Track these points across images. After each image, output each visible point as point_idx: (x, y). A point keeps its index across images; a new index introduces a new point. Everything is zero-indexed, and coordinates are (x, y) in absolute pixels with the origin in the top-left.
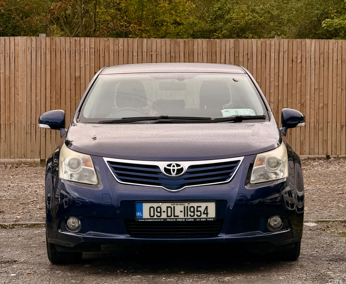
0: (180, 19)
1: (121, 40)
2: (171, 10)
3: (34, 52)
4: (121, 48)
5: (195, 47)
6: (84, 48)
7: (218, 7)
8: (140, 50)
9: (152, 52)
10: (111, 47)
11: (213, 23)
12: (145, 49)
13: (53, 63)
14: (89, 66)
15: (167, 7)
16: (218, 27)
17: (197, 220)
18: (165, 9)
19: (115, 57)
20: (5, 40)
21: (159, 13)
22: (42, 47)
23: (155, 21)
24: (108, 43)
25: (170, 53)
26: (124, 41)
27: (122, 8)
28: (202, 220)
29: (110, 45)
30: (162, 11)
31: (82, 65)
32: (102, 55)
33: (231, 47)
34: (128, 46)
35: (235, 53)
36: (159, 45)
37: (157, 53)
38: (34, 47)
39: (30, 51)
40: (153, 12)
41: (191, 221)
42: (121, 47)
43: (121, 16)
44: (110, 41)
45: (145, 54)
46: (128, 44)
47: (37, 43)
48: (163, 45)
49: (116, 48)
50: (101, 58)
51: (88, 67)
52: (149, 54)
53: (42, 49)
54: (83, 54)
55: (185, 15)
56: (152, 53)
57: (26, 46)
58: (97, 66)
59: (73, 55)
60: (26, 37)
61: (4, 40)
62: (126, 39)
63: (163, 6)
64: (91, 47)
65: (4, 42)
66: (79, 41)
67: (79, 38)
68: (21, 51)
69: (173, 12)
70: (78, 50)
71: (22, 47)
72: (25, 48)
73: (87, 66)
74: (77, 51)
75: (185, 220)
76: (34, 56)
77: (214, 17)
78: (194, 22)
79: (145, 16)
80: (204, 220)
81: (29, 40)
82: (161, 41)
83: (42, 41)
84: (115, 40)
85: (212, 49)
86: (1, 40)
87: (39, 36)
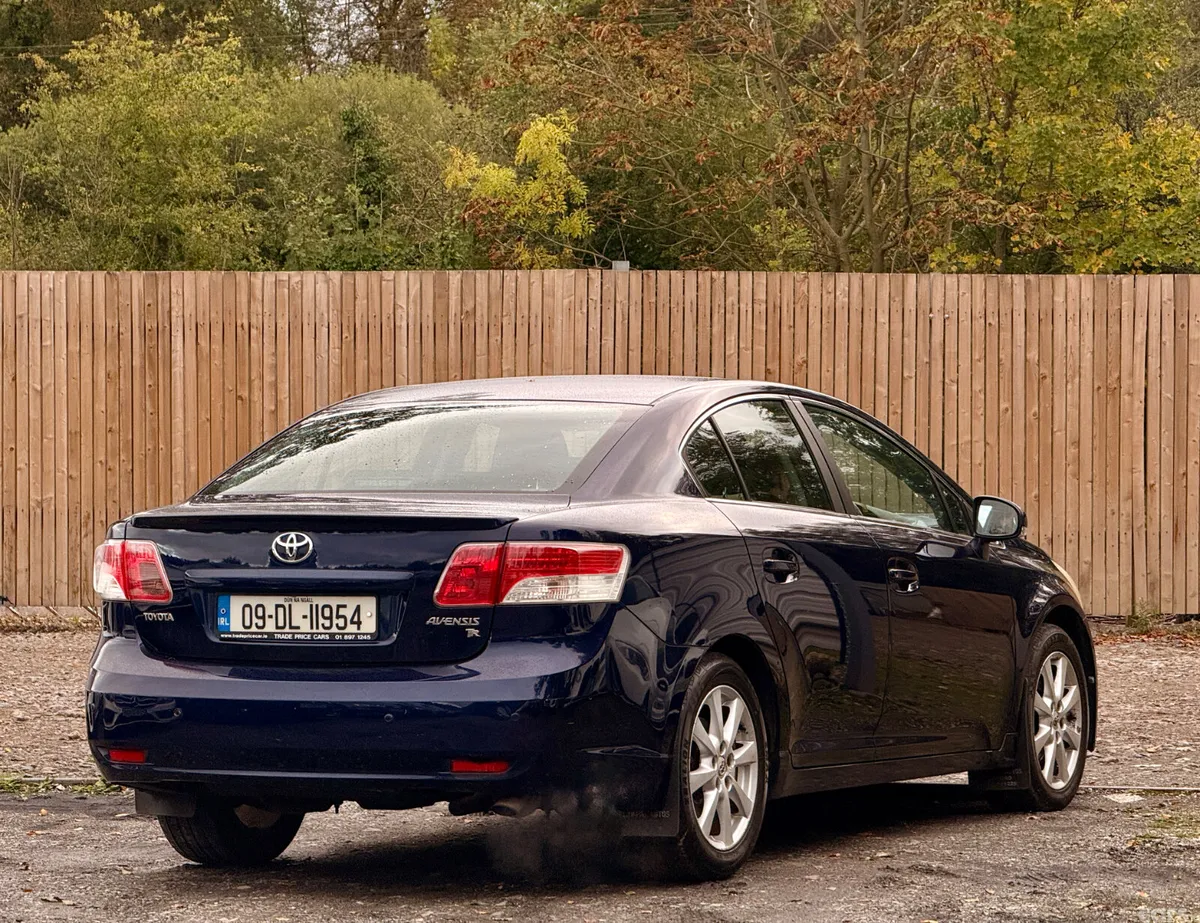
1: (843, 278)
3: (596, 314)
4: (843, 302)
5: (1059, 299)
6: (736, 302)
8: (896, 306)
9: (931, 311)
10: (814, 299)
12: (911, 304)
13: (649, 345)
14: (749, 352)
19: (824, 327)
20: (516, 280)
22: (618, 299)
24: (805, 288)
25: (985, 315)
26: (852, 280)
29: (812, 293)
31: (730, 350)
32: (787, 321)
33: (1164, 299)
34: (863, 295)
35: (1178, 313)
36: (952, 294)
37: (947, 316)
38: (595, 298)
39: (585, 311)
42: (841, 297)
44: (812, 285)
45: (910, 319)
46: (863, 290)
47: (604, 288)
48: (964, 294)
49: (828, 300)
50: (785, 329)
51: (746, 355)
52: (924, 319)
53: (618, 305)
54: (732, 318)
56: (931, 315)
57: (573, 297)
58: (773, 353)
59: (704, 322)
60: (573, 271)
61: (514, 279)
62: (856, 277)
64: (755, 297)
65: (514, 284)
66: (722, 281)
67: (723, 274)
68: (560, 309)
70: (719, 306)
71: (563, 298)
72: (571, 302)
73: (743, 351)
74: (716, 309)
76: (595, 325)
81: (582, 280)
82: (958, 281)
83: (619, 282)
84: (825, 279)
85: (1110, 302)
86: (507, 279)
87: (611, 268)
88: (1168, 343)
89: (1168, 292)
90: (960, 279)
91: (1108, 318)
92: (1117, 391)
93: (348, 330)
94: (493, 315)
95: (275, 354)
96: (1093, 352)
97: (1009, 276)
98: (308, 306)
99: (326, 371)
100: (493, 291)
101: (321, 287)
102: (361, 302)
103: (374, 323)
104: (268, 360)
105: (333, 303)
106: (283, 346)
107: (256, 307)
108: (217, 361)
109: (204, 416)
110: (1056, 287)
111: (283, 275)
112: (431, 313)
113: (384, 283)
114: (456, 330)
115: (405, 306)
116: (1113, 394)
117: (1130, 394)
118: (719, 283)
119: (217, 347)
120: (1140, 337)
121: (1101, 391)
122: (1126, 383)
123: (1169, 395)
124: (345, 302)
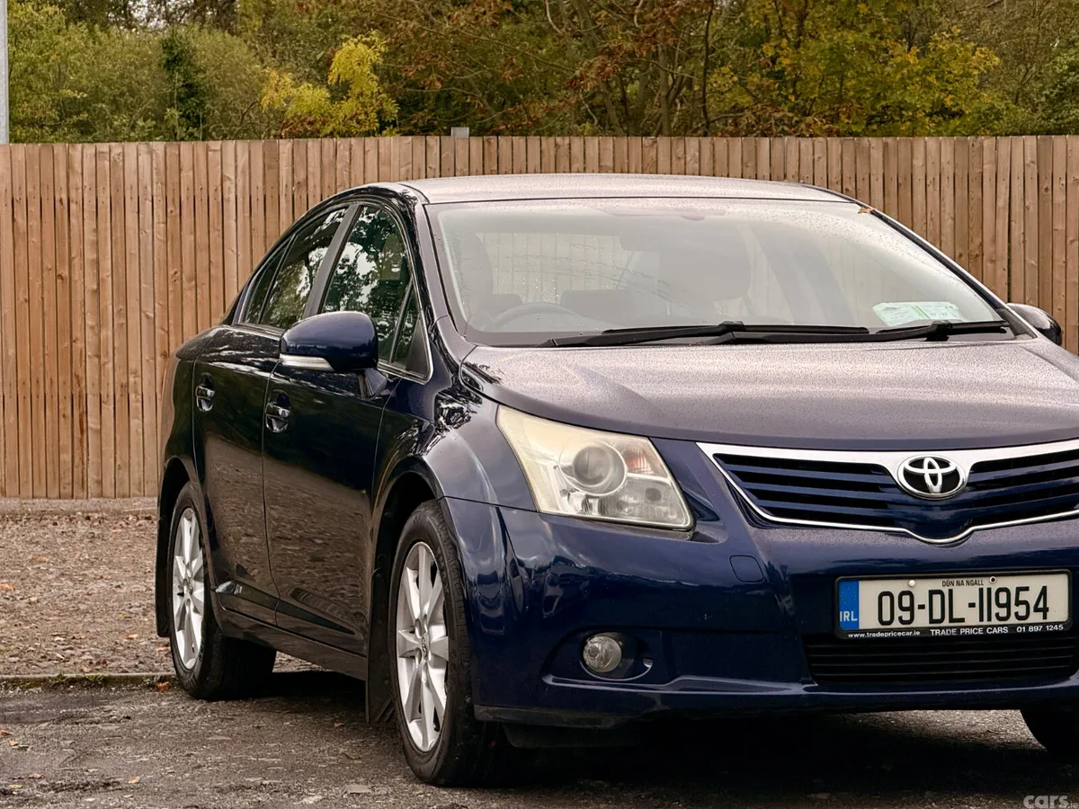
0: (952, 100)
1: (693, 142)
2: (925, 72)
4: (694, 168)
5: (918, 162)
7: (1069, 64)
8: (749, 172)
9: (785, 177)
10: (663, 165)
11: (1054, 111)
12: (765, 169)
15: (914, 65)
16: (1066, 121)
17: (1019, 630)
18: (908, 71)
20: (350, 149)
21: (892, 82)
22: (458, 167)
23: (883, 107)
24: (653, 153)
25: (842, 179)
26: (703, 145)
27: (783, 71)
28: (1031, 629)
29: (661, 158)
30: (899, 76)
33: (1027, 162)
34: (714, 161)
35: (1042, 178)
36: (807, 159)
38: (433, 167)
40: (874, 82)
41: (1000, 635)
42: (691, 162)
43: (782, 95)
44: (660, 149)
46: (714, 155)
47: (443, 156)
48: (819, 158)
49: (678, 166)
53: (458, 173)
55: (969, 87)
57: (410, 166)
60: (410, 138)
61: (348, 147)
62: (706, 141)
63: (902, 62)
64: (602, 164)
65: (348, 153)
66: (567, 147)
67: (567, 140)
68: (397, 178)
69: (932, 79)
71: (400, 167)
72: (408, 171)
75: (984, 630)
77: (1057, 91)
78: (992, 107)
79: (851, 93)
80: (1037, 629)
81: (420, 148)
82: (813, 145)
83: (459, 148)
84: (674, 144)
85: (971, 166)
86: (341, 148)
87: (449, 134)
88: (1031, 208)
89: (1031, 155)
90: (816, 143)
91: (970, 181)
92: (979, 258)
93: (173, 205)
94: (326, 185)
95: (96, 230)
96: (954, 219)
97: (866, 139)
98: (131, 179)
99: (150, 248)
100: (326, 160)
101: (144, 158)
102: (187, 175)
103: (203, 196)
104: (89, 237)
105: (157, 174)
106: (105, 224)
107: (75, 180)
108: (34, 239)
109: (22, 296)
110: (915, 152)
111: (104, 147)
112: (260, 185)
113: (210, 153)
114: (287, 201)
115: (233, 178)
116: (976, 261)
117: (993, 261)
118: (563, 150)
119: (34, 223)
120: (1002, 202)
121: (963, 258)
122: (988, 249)
123: (1033, 262)
124: (169, 175)
